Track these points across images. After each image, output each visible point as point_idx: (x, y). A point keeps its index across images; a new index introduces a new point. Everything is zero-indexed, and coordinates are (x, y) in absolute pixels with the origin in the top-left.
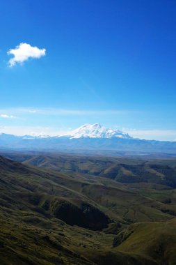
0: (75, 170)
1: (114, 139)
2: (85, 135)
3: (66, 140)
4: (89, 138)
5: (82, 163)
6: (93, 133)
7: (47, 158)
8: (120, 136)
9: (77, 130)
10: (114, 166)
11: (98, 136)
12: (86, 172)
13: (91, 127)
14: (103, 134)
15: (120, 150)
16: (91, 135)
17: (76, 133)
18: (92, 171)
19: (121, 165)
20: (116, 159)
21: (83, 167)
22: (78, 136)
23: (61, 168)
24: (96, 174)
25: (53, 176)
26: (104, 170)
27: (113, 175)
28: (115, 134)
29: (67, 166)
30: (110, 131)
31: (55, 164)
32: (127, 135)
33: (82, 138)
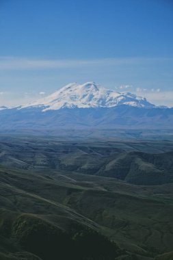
0: (54, 167)
1: (121, 108)
2: (70, 104)
3: (36, 113)
4: (76, 108)
5: (67, 152)
6: (84, 100)
7: (5, 147)
8: (132, 103)
9: (55, 95)
10: (122, 157)
11: (94, 104)
12: (74, 168)
13: (79, 89)
14: (102, 100)
15: (133, 128)
16: (80, 104)
17: (52, 100)
18: (85, 166)
19: (136, 153)
20: (127, 144)
21: (69, 160)
22: (56, 106)
23: (29, 163)
24: (92, 171)
25: (15, 177)
26: (104, 164)
27: (121, 172)
28: (123, 100)
29: (40, 159)
30: (114, 95)
31: (17, 157)
32: (145, 101)
33: (65, 109)
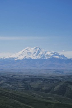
0: (28, 88)
1: (52, 59)
2: (28, 57)
3: (11, 61)
4: (31, 59)
5: (33, 81)
6: (34, 55)
7: (3, 78)
8: (57, 57)
9: (20, 53)
11: (39, 57)
12: (38, 89)
13: (32, 50)
14: (43, 55)
15: (58, 69)
16: (33, 57)
17: (19, 55)
18: (44, 88)
20: (61, 77)
21: (35, 85)
22: (21, 58)
23: (16, 86)
24: (48, 91)
26: (53, 87)
27: (62, 91)
28: (53, 56)
29: (21, 85)
30: (48, 53)
31: (9, 83)
32: (63, 56)
33: (25, 59)
